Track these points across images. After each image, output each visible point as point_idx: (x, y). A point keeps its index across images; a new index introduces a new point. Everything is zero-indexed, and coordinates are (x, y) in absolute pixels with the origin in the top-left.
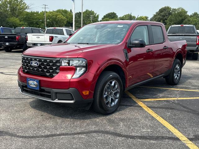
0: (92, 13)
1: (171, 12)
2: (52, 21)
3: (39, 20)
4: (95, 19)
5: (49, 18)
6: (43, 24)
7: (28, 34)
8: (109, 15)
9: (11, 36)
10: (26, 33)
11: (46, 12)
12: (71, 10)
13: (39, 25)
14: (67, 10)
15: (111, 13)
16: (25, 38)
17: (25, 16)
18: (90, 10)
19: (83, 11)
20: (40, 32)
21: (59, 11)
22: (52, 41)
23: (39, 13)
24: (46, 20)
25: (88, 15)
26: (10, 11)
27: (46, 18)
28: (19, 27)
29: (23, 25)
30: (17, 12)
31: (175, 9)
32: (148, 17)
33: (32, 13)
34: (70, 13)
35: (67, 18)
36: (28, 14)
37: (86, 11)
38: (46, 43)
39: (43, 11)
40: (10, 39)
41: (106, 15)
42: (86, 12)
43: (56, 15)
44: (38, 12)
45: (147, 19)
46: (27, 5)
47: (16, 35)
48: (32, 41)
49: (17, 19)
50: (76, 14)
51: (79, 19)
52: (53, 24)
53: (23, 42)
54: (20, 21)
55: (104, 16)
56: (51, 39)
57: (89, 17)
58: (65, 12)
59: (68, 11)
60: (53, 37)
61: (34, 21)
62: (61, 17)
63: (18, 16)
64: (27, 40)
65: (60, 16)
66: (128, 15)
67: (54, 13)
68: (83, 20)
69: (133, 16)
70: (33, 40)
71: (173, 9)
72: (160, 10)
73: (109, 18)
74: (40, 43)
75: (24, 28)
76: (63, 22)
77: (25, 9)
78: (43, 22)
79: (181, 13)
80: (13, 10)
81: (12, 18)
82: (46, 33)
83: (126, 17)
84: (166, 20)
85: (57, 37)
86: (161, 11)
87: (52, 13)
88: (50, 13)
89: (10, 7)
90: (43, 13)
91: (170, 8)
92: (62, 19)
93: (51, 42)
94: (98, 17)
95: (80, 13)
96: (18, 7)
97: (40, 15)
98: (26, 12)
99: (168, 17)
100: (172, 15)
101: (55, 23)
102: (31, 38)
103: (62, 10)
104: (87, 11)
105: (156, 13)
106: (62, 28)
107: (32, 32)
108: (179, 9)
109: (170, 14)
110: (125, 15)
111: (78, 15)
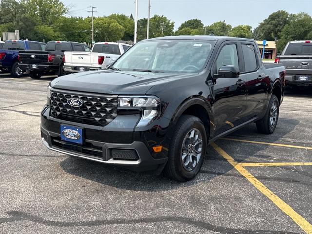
0: (163, 19)
1: (287, 19)
2: (102, 32)
3: (84, 30)
4: (168, 29)
5: (97, 28)
6: (89, 37)
7: (66, 53)
8: (190, 23)
9: (40, 54)
10: (64, 51)
11: (94, 18)
12: (131, 15)
13: (82, 37)
14: (126, 15)
15: (194, 20)
16: (61, 58)
17: (62, 24)
18: (160, 15)
19: (150, 17)
20: (84, 50)
21: (113, 17)
22: (102, 64)
23: (84, 19)
24: (94, 31)
25: (157, 23)
26: (40, 16)
27: (94, 27)
28: (52, 42)
29: (59, 37)
30: (50, 18)
31: (294, 15)
32: (251, 27)
33: (73, 20)
34: (130, 20)
35: (125, 27)
36: (66, 20)
37: (155, 16)
38: (92, 66)
39: (90, 16)
40: (39, 60)
41: (185, 22)
42: (154, 18)
43: (109, 23)
44: (82, 18)
45: (249, 29)
46: (65, 7)
47: (48, 53)
48: (72, 63)
49: (51, 27)
50: (140, 21)
51: (143, 30)
52: (104, 36)
53: (58, 65)
54: (55, 31)
55: (183, 25)
56: (101, 60)
57: (158, 26)
58: (123, 18)
59: (127, 17)
60: (104, 57)
61: (76, 32)
63: (51, 23)
64: (64, 61)
65: (115, 25)
66: (219, 23)
67: (106, 19)
68: (149, 31)
69: (227, 24)
70: (73, 62)
71: (291, 15)
72: (270, 16)
73: (190, 28)
74: (84, 67)
75: (61, 42)
76: (119, 34)
77: (62, 13)
78: (89, 33)
79: (303, 21)
80: (44, 14)
81: (43, 27)
82: (93, 51)
83: (216, 26)
84: (280, 31)
85: (109, 57)
86: (272, 17)
87: (103, 19)
88: (100, 19)
89: (40, 10)
90: (90, 20)
91: (287, 13)
92: (117, 29)
93: (100, 66)
94: (172, 25)
95: (146, 20)
96: (52, 10)
97: (84, 23)
98: (63, 17)
99: (283, 28)
100: (289, 25)
101: (106, 35)
102: (71, 58)
103: (118, 15)
104: (156, 16)
105: (264, 21)
106: (117, 44)
107: (72, 49)
108: (300, 15)
109: (286, 22)
110: (214, 24)
111: (143, 22)
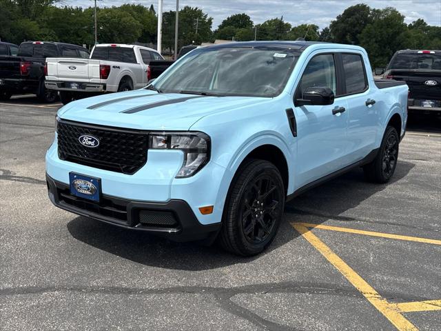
0: (197, 14)
1: (369, 16)
2: (109, 30)
3: (83, 26)
4: (205, 27)
5: (103, 23)
6: (90, 36)
7: (48, 60)
8: (234, 20)
9: (8, 62)
10: (45, 57)
11: (98, 9)
12: (152, 6)
13: (81, 37)
14: (144, 6)
15: (239, 15)
16: (42, 67)
17: (52, 17)
19: (180, 10)
20: (79, 56)
21: (126, 8)
22: (106, 78)
23: (83, 11)
24: (98, 27)
25: (189, 19)
26: (18, 6)
27: (97, 22)
28: (28, 42)
29: (46, 35)
30: (33, 8)
31: (378, 11)
32: (318, 27)
33: (67, 11)
34: (150, 13)
35: (143, 22)
36: (57, 12)
37: (185, 8)
38: (90, 81)
39: (92, 7)
40: (5, 70)
41: (228, 18)
42: (185, 11)
43: (120, 17)
44: (81, 9)
45: (315, 30)
47: (19, 60)
48: (58, 76)
49: (35, 22)
50: (165, 15)
51: (169, 28)
52: (113, 36)
53: (37, 78)
54: (41, 27)
55: (224, 22)
56: (105, 72)
57: (191, 23)
58: (140, 9)
59: (145, 9)
60: (109, 67)
61: (71, 29)
62: (131, 20)
63: (36, 16)
64: (45, 72)
65: (128, 19)
66: (274, 20)
67: (116, 11)
68: (179, 30)
69: (285, 22)
70: (60, 74)
71: (374, 10)
72: (345, 11)
73: (235, 26)
74: (76, 82)
75: (42, 43)
76: (134, 33)
77: (51, 1)
78: (90, 31)
79: (392, 19)
80: (25, 2)
81: (23, 21)
82: (92, 58)
83: (270, 24)
84: (360, 33)
85: (119, 67)
86: (350, 13)
87: (111, 11)
88: (107, 10)
90: (91, 11)
91: (368, 8)
92: (132, 25)
93: (103, 81)
94: (210, 21)
95: (172, 14)
97: (84, 15)
98: (53, 7)
99: (364, 28)
100: (372, 24)
101: (116, 33)
102: (57, 69)
103: (133, 6)
104: (187, 8)
105: (338, 18)
106: (131, 46)
107: (57, 53)
108: (386, 10)
109: (367, 21)
110: (268, 21)
111: (169, 17)
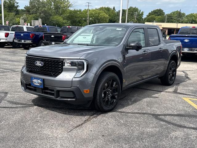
0: (136, 10)
2: (94, 20)
3: (82, 18)
4: (139, 17)
5: (91, 17)
6: (86, 23)
8: (155, 12)
9: (57, 35)
10: (72, 33)
11: (89, 10)
12: (114, 8)
13: (81, 23)
14: (110, 8)
15: (158, 10)
17: (68, 15)
18: (134, 7)
21: (101, 9)
23: (82, 11)
24: (89, 19)
25: (132, 13)
26: (54, 9)
27: (89, 16)
29: (66, 23)
30: (60, 11)
33: (75, 12)
34: (113, 11)
35: (109, 15)
36: (71, 12)
37: (130, 8)
39: (86, 9)
40: (56, 39)
41: (152, 12)
42: (130, 9)
43: (99, 13)
44: (81, 10)
46: (70, 3)
49: (61, 17)
52: (95, 22)
54: (64, 19)
55: (150, 13)
57: (132, 15)
58: (108, 9)
59: (111, 9)
61: (77, 20)
62: (104, 15)
63: (61, 14)
66: (176, 12)
67: (97, 11)
69: (182, 13)
73: (155, 15)
76: (105, 21)
77: (68, 7)
78: (85, 21)
80: (57, 8)
81: (56, 16)
83: (174, 14)
87: (95, 11)
88: (93, 11)
89: (54, 5)
90: (86, 11)
92: (104, 17)
94: (142, 14)
96: (62, 6)
97: (83, 13)
98: (69, 10)
101: (97, 21)
103: (105, 8)
110: (173, 12)
